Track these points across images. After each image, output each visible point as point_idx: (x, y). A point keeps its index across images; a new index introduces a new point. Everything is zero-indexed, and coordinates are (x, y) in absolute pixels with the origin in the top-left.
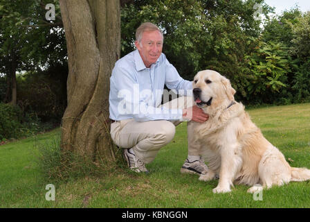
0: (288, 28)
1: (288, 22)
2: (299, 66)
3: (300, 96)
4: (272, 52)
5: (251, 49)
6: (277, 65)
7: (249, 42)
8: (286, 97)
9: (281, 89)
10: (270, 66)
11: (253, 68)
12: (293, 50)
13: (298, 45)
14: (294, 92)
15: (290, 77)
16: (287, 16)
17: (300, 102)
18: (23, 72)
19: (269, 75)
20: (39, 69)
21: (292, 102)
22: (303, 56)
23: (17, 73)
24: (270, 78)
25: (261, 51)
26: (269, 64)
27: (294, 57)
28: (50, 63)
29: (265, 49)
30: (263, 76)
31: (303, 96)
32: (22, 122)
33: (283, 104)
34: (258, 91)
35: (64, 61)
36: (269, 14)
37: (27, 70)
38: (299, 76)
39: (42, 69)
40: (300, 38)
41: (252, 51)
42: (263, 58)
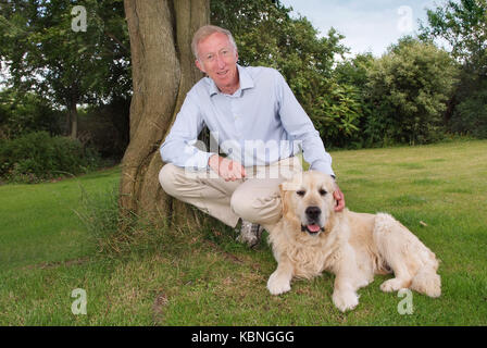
0: (362, 71)
1: (361, 65)
2: (372, 109)
3: (371, 141)
4: (345, 94)
5: (325, 91)
6: (350, 108)
7: (322, 83)
8: (358, 141)
9: (354, 132)
10: (344, 108)
11: (325, 110)
12: (366, 94)
13: (371, 89)
14: (366, 136)
15: (362, 122)
16: (360, 58)
17: (371, 147)
18: (86, 106)
19: (343, 117)
20: (101, 102)
21: (364, 147)
22: (376, 100)
23: (78, 106)
24: (343, 121)
25: (335, 92)
26: (342, 106)
27: (366, 101)
28: (114, 96)
29: (338, 91)
30: (336, 119)
31: (375, 141)
32: (81, 157)
33: (355, 148)
34: (330, 134)
35: (128, 95)
36: (345, 55)
37: (89, 103)
38: (372, 120)
39: (105, 102)
40: (374, 82)
41: (324, 92)
42: (336, 100)
